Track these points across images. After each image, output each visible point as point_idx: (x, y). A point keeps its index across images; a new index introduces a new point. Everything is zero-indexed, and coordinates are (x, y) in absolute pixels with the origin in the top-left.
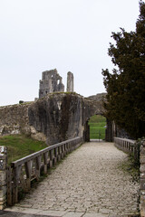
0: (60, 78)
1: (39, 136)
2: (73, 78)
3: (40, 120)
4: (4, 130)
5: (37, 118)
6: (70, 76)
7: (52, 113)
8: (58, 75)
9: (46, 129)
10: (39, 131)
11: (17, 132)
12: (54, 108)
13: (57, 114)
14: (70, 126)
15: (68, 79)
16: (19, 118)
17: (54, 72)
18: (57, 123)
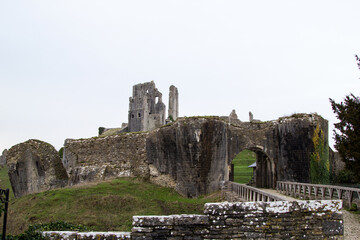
0: (159, 95)
1: (163, 180)
2: (177, 94)
3: (165, 157)
4: (106, 172)
5: (161, 154)
6: (173, 91)
7: (186, 146)
8: (155, 90)
9: (175, 169)
10: (162, 173)
11: (128, 173)
12: (189, 139)
13: (194, 147)
14: (213, 166)
15: (171, 95)
16: (129, 152)
17: (150, 86)
18: (195, 161)
